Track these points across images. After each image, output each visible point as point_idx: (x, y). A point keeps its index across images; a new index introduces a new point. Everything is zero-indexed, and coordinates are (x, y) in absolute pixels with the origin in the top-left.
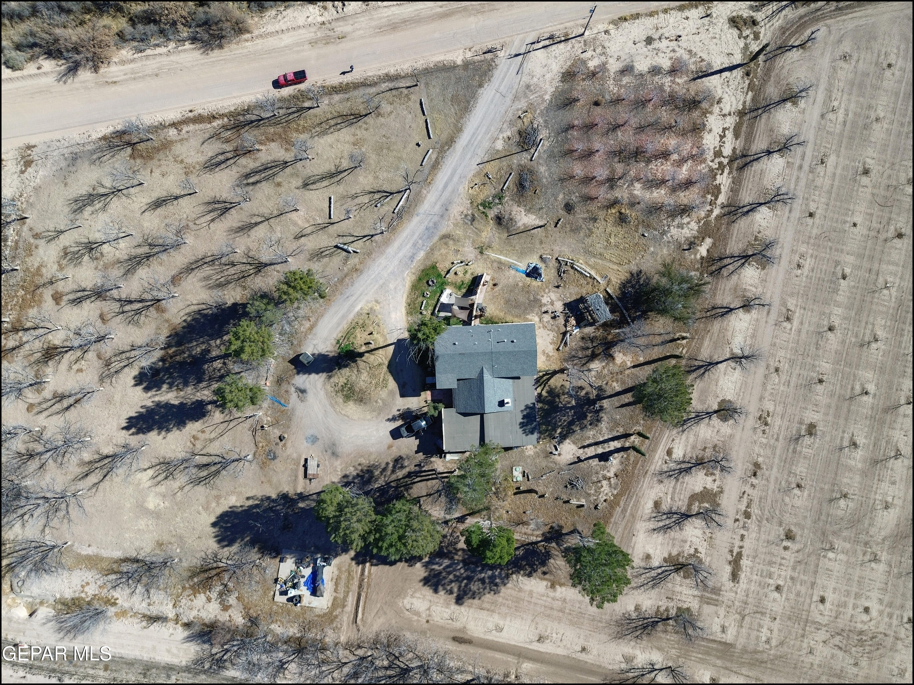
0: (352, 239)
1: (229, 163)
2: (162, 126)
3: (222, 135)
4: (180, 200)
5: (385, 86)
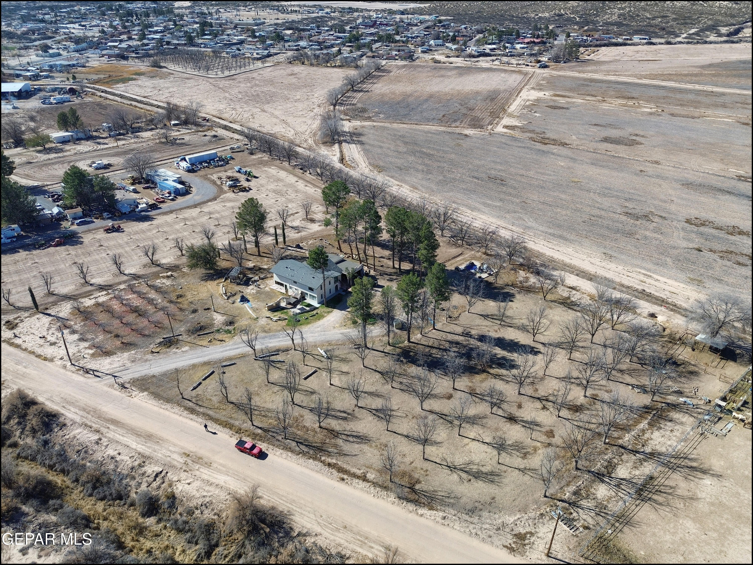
0: (316, 357)
1: (349, 433)
2: (375, 484)
3: (336, 451)
4: (405, 433)
5: (201, 410)
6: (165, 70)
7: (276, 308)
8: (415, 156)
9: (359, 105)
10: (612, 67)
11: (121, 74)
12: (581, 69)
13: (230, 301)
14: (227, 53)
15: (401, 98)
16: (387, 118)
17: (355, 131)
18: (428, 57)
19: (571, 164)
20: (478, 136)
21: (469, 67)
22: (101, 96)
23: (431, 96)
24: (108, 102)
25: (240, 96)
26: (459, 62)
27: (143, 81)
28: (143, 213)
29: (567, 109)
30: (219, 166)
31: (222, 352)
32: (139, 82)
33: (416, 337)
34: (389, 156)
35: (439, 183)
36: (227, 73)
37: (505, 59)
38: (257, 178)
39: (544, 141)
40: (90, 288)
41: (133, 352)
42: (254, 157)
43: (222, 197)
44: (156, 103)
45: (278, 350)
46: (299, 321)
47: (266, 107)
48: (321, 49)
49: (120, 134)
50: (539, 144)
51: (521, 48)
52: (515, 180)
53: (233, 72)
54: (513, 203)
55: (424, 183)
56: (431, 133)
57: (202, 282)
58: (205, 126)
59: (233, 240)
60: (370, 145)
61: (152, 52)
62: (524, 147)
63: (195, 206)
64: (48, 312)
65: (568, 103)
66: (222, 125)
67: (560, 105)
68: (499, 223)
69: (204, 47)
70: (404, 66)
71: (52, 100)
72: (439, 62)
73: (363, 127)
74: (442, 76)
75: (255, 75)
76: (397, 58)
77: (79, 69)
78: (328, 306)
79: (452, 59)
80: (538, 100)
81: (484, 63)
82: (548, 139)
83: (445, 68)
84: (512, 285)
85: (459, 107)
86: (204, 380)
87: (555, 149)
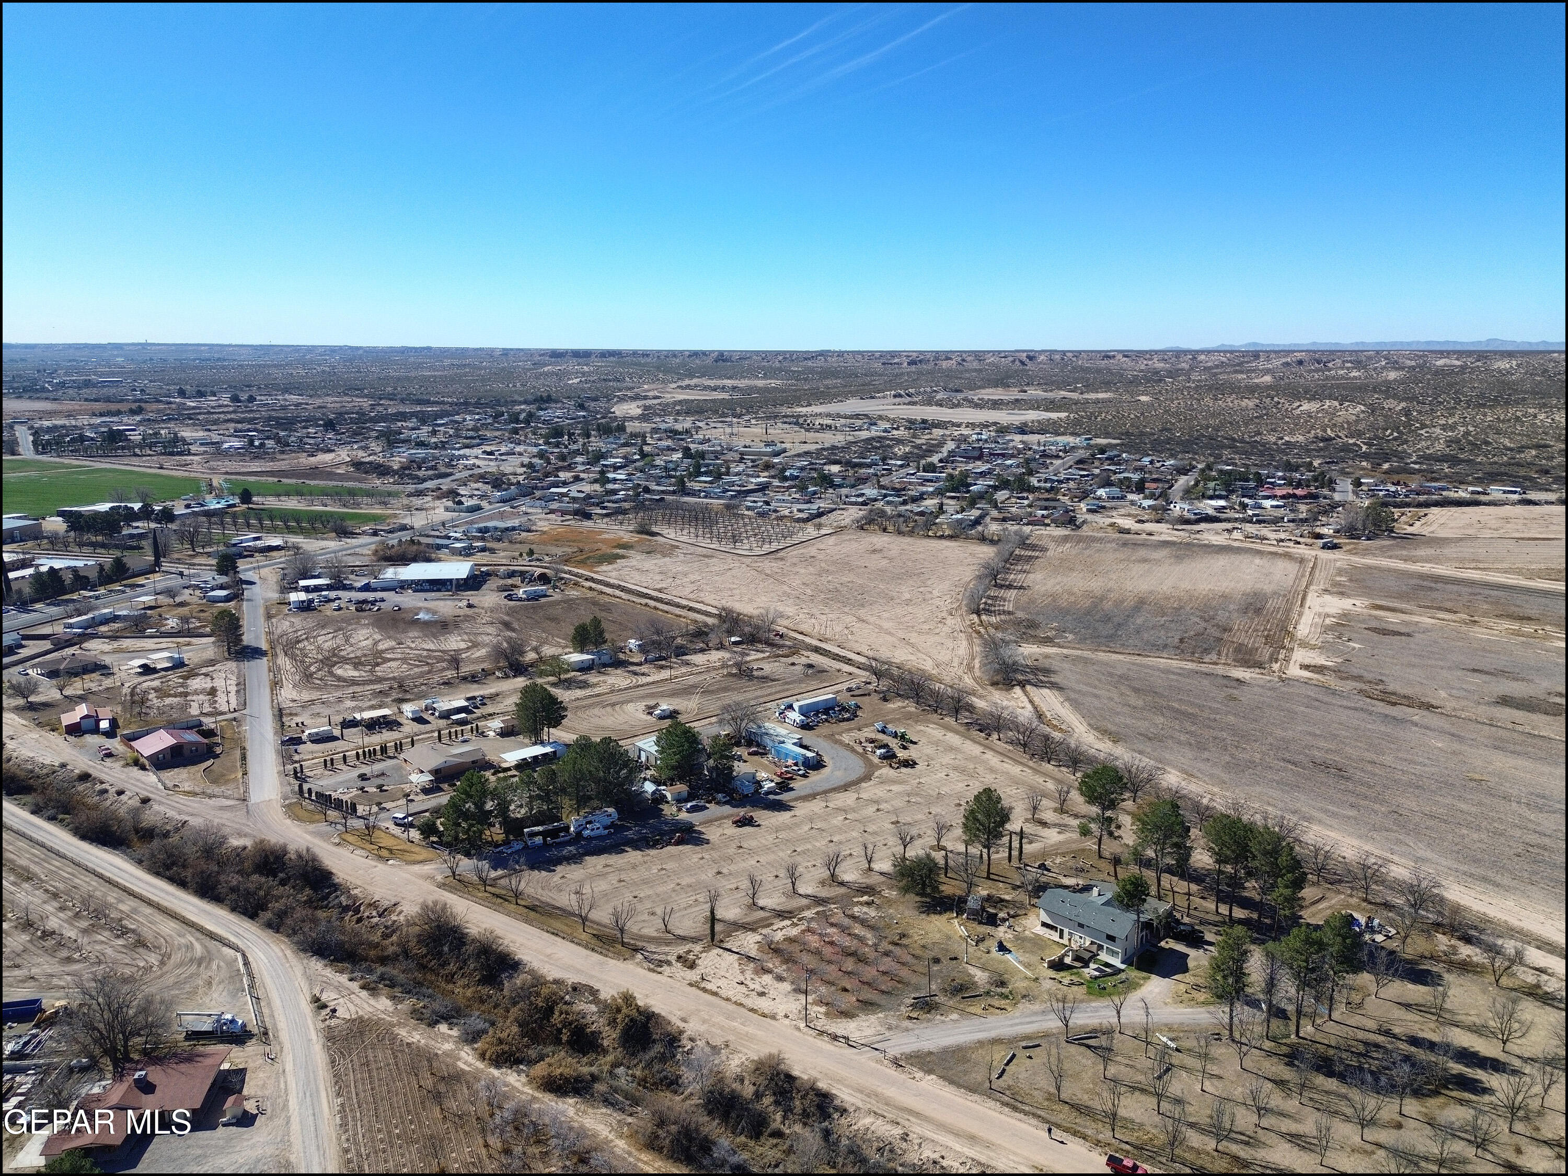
5: (1027, 1108)
6: (659, 538)
7: (1058, 966)
8: (1163, 715)
9: (1020, 615)
10: (1466, 550)
11: (596, 546)
12: (1405, 553)
13: (982, 946)
14: (748, 508)
15: (1088, 603)
16: (1083, 640)
17: (1036, 663)
18: (1101, 520)
19: (1456, 746)
20: (1261, 682)
21: (1188, 544)
22: (591, 589)
23: (1141, 603)
24: (607, 599)
25: (809, 592)
26: (1164, 531)
27: (636, 559)
28: (771, 797)
29: (1409, 635)
30: (844, 720)
31: (1012, 1026)
32: (633, 562)
33: (1308, 1029)
34: (1118, 713)
35: (1227, 767)
36: (767, 548)
37: (1250, 528)
38: (915, 743)
39: (1390, 698)
40: (761, 914)
41: (880, 1015)
42: (891, 706)
43: (876, 774)
44: (684, 602)
45: (1095, 1031)
46: (1104, 988)
47: (862, 613)
48: (904, 503)
49: (661, 658)
50: (1382, 704)
51: (1272, 506)
52: (1363, 770)
53: (775, 546)
54: (1376, 812)
55: (1201, 765)
56: (1173, 673)
57: (923, 916)
58: (783, 646)
59: (932, 848)
60: (1074, 691)
61: (626, 505)
62: (1355, 709)
63: (845, 788)
64: (725, 945)
65: (1404, 623)
66: (810, 645)
67: (1391, 627)
68: (1366, 848)
69: (706, 497)
70: (1066, 539)
71: (521, 593)
72: (1128, 532)
73: (1047, 656)
74: (1145, 561)
75: (812, 551)
76: (1047, 521)
77: (524, 534)
78: (1139, 968)
79: (1149, 527)
80: (1345, 615)
81: (1212, 535)
82: (1394, 694)
83: (1144, 545)
84: (1432, 958)
85: (1203, 624)
86: (1007, 1064)
87: (1417, 715)
